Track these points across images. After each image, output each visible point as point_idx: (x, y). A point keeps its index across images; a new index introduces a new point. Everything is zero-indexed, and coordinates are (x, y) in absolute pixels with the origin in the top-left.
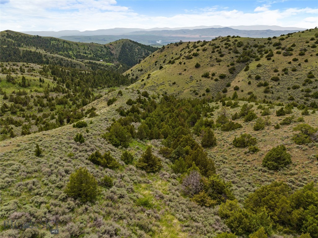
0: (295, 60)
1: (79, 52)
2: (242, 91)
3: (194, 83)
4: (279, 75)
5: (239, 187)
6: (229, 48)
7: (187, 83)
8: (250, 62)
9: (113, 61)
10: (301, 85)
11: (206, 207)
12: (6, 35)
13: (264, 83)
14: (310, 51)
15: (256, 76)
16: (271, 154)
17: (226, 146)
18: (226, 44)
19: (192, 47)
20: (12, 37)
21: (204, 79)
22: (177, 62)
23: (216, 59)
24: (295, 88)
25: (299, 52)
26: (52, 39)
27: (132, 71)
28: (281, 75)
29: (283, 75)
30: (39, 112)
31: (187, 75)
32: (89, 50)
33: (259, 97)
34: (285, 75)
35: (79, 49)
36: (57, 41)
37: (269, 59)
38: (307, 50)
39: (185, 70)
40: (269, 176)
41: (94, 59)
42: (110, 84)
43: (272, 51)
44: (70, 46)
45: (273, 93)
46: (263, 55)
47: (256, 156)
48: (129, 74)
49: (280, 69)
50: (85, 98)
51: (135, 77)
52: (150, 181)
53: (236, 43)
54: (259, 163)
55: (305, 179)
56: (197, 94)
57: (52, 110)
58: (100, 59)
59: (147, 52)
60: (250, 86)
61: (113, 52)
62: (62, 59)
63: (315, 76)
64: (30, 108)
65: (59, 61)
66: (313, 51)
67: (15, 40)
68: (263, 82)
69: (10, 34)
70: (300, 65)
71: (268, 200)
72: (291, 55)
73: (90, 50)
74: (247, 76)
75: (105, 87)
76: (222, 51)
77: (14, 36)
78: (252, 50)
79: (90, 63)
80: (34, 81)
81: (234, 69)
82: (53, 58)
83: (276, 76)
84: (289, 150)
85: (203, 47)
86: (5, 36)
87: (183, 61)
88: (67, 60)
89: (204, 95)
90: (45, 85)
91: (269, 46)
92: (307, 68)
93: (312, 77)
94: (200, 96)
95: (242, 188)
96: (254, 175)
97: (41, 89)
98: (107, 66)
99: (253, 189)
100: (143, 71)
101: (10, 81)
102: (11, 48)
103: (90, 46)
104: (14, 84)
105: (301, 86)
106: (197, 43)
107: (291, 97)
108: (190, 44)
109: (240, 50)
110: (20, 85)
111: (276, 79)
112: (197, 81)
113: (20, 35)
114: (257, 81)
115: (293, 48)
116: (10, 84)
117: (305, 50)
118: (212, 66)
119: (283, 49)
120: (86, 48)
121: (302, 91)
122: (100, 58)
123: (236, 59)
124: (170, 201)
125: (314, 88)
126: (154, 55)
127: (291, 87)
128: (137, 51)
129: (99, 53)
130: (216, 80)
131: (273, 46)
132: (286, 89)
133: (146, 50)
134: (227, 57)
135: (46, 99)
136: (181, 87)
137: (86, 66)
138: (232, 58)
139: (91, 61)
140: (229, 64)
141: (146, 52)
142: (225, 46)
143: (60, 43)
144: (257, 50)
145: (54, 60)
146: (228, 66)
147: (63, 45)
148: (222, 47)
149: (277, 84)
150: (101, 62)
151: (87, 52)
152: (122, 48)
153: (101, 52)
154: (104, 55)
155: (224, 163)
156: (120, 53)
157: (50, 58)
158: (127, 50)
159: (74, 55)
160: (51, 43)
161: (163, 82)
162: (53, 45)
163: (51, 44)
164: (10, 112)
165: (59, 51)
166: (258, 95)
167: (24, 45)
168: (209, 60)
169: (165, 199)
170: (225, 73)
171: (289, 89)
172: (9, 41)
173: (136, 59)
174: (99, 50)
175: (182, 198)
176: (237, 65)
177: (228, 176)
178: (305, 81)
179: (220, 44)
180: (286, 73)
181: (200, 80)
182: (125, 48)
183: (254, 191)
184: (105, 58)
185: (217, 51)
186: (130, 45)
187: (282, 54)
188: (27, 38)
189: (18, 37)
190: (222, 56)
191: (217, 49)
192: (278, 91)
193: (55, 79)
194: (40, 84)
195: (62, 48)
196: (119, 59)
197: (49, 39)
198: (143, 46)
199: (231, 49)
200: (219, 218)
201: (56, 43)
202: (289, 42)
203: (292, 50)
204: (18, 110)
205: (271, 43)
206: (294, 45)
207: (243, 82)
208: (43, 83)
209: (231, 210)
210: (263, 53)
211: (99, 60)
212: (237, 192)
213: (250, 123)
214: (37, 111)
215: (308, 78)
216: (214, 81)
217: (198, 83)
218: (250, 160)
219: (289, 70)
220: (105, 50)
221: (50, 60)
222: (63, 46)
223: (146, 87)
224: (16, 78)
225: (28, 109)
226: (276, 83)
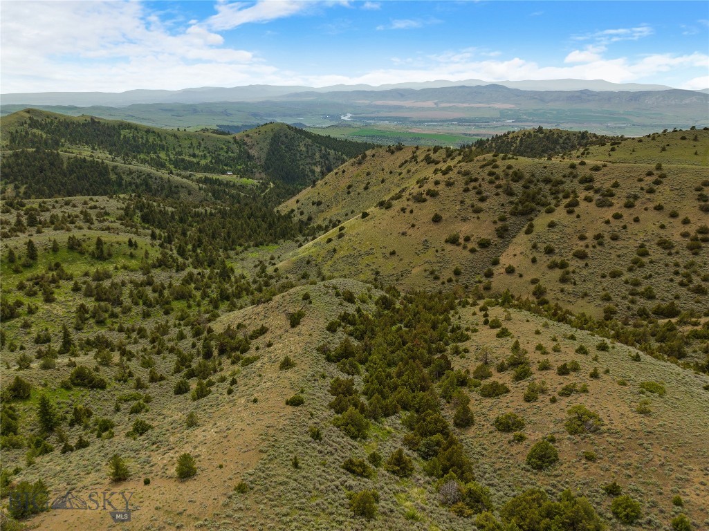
0: (617, 217)
1: (180, 153)
2: (521, 276)
3: (430, 255)
4: (587, 246)
5: (499, 491)
6: (497, 183)
7: (418, 255)
8: (536, 216)
9: (252, 172)
10: (624, 270)
11: (464, 517)
12: (29, 122)
13: (559, 261)
14: (644, 199)
15: (545, 246)
16: (535, 450)
17: (486, 426)
18: (491, 174)
19: (422, 161)
20: (41, 125)
21: (449, 247)
22: (397, 205)
23: (473, 206)
24: (615, 275)
25: (625, 200)
26: (122, 125)
27: (299, 204)
28: (590, 246)
29: (594, 247)
30: (144, 318)
31: (417, 235)
32: (202, 148)
33: (551, 290)
34: (599, 248)
35: (180, 146)
36: (133, 130)
37: (570, 212)
38: (639, 198)
39: (413, 226)
40: (532, 477)
41: (213, 170)
42: (260, 240)
43: (576, 194)
44: (161, 141)
45: (575, 284)
46: (559, 202)
47: (520, 447)
48: (293, 211)
49: (590, 234)
50: (223, 282)
51: (307, 217)
52: (407, 489)
53: (511, 172)
54: (523, 458)
55: (567, 483)
56: (437, 278)
57: (167, 313)
58: (226, 168)
59: (326, 150)
60: (535, 266)
61: (252, 152)
62: (149, 175)
63: (650, 253)
64: (126, 311)
65: (144, 180)
66: (649, 199)
67: (48, 132)
68: (558, 259)
69: (35, 118)
70: (625, 227)
71: (520, 511)
72: (611, 205)
73: (204, 149)
74: (530, 245)
75: (249, 247)
76: (483, 189)
77: (44, 122)
78: (540, 189)
79: (206, 180)
80: (117, 246)
81: (505, 229)
82: (131, 172)
83: (582, 248)
84: (559, 442)
85: (447, 176)
86: (26, 123)
87: (408, 205)
88: (161, 178)
89: (450, 281)
90: (140, 253)
91: (572, 182)
92: (636, 234)
93: (645, 254)
94: (443, 283)
95: (501, 493)
96: (516, 476)
97: (133, 263)
98: (243, 187)
99: (513, 493)
100: (322, 205)
101: (76, 249)
102: (44, 153)
103: (203, 140)
104: (82, 253)
105: (625, 273)
106: (432, 151)
107: (605, 296)
108: (418, 153)
109: (517, 187)
110: (93, 255)
111: (581, 256)
112: (437, 251)
113: (56, 118)
114: (548, 258)
115: (614, 190)
116: (76, 255)
117: (636, 197)
118: (465, 220)
119: (597, 191)
120: (195, 143)
121: (626, 282)
122: (226, 165)
123: (509, 208)
124: (432, 512)
125: (646, 278)
126: (344, 172)
127: (607, 272)
128: (304, 149)
129: (223, 153)
130: (473, 251)
131: (580, 183)
132: (600, 277)
133: (323, 148)
134: (493, 202)
135: (151, 288)
136: (406, 261)
137: (200, 189)
138: (503, 205)
139: (209, 175)
140: (496, 218)
141: (324, 152)
142: (488, 178)
143: (139, 135)
144: (550, 190)
145: (132, 178)
146: (495, 222)
147: (147, 139)
148: (483, 179)
149: (584, 265)
150: (229, 177)
151: (197, 152)
152: (271, 144)
153: (227, 152)
154: (233, 160)
155: (483, 455)
156: (268, 154)
157: (124, 173)
158: (283, 146)
159: (170, 160)
160: (120, 134)
161: (371, 249)
162: (126, 141)
163: (122, 136)
164: (94, 321)
165: (139, 153)
166: (548, 286)
167: (65, 142)
168: (458, 207)
169: (427, 511)
170: (490, 237)
171: (603, 276)
172: (34, 135)
173: (301, 167)
174: (222, 149)
175: (441, 508)
176: (511, 220)
177: (487, 475)
178: (632, 261)
179: (479, 173)
180: (601, 244)
181: (443, 250)
182: (278, 144)
183: (514, 496)
184: (235, 167)
185: (474, 188)
186: (289, 137)
187: (594, 202)
188: (71, 126)
189: (52, 123)
190: (483, 200)
191: (473, 184)
192: (585, 281)
193: (153, 236)
194: (131, 253)
195: (145, 145)
196: (266, 168)
197: (116, 127)
198: (317, 139)
199: (499, 187)
200: (476, 528)
201: (132, 135)
202: (609, 177)
203: (612, 195)
204: (107, 315)
205: (575, 177)
206: (616, 185)
207: (522, 257)
208: (135, 249)
209: (486, 521)
210: (561, 196)
211: (224, 172)
212: (494, 498)
213: (521, 384)
214: (140, 317)
215: (637, 256)
216: (469, 253)
217: (438, 254)
218: (514, 453)
219: (605, 238)
220: (235, 147)
221: (124, 177)
222: (147, 141)
223: (336, 256)
224: (84, 241)
225: (124, 313)
226: (581, 263)
